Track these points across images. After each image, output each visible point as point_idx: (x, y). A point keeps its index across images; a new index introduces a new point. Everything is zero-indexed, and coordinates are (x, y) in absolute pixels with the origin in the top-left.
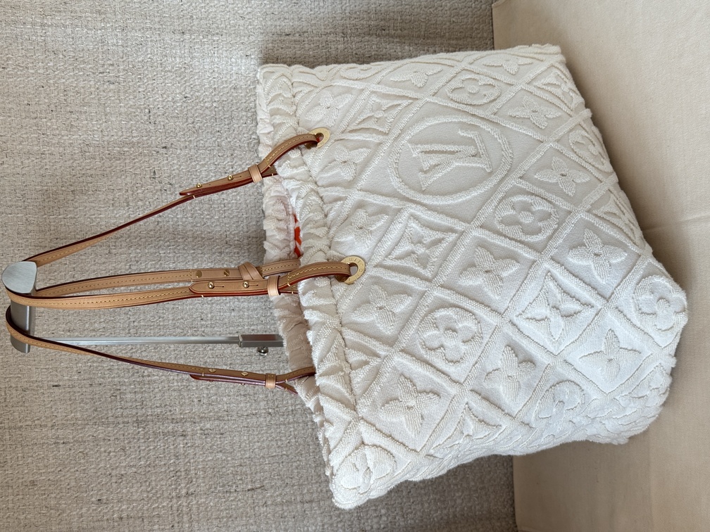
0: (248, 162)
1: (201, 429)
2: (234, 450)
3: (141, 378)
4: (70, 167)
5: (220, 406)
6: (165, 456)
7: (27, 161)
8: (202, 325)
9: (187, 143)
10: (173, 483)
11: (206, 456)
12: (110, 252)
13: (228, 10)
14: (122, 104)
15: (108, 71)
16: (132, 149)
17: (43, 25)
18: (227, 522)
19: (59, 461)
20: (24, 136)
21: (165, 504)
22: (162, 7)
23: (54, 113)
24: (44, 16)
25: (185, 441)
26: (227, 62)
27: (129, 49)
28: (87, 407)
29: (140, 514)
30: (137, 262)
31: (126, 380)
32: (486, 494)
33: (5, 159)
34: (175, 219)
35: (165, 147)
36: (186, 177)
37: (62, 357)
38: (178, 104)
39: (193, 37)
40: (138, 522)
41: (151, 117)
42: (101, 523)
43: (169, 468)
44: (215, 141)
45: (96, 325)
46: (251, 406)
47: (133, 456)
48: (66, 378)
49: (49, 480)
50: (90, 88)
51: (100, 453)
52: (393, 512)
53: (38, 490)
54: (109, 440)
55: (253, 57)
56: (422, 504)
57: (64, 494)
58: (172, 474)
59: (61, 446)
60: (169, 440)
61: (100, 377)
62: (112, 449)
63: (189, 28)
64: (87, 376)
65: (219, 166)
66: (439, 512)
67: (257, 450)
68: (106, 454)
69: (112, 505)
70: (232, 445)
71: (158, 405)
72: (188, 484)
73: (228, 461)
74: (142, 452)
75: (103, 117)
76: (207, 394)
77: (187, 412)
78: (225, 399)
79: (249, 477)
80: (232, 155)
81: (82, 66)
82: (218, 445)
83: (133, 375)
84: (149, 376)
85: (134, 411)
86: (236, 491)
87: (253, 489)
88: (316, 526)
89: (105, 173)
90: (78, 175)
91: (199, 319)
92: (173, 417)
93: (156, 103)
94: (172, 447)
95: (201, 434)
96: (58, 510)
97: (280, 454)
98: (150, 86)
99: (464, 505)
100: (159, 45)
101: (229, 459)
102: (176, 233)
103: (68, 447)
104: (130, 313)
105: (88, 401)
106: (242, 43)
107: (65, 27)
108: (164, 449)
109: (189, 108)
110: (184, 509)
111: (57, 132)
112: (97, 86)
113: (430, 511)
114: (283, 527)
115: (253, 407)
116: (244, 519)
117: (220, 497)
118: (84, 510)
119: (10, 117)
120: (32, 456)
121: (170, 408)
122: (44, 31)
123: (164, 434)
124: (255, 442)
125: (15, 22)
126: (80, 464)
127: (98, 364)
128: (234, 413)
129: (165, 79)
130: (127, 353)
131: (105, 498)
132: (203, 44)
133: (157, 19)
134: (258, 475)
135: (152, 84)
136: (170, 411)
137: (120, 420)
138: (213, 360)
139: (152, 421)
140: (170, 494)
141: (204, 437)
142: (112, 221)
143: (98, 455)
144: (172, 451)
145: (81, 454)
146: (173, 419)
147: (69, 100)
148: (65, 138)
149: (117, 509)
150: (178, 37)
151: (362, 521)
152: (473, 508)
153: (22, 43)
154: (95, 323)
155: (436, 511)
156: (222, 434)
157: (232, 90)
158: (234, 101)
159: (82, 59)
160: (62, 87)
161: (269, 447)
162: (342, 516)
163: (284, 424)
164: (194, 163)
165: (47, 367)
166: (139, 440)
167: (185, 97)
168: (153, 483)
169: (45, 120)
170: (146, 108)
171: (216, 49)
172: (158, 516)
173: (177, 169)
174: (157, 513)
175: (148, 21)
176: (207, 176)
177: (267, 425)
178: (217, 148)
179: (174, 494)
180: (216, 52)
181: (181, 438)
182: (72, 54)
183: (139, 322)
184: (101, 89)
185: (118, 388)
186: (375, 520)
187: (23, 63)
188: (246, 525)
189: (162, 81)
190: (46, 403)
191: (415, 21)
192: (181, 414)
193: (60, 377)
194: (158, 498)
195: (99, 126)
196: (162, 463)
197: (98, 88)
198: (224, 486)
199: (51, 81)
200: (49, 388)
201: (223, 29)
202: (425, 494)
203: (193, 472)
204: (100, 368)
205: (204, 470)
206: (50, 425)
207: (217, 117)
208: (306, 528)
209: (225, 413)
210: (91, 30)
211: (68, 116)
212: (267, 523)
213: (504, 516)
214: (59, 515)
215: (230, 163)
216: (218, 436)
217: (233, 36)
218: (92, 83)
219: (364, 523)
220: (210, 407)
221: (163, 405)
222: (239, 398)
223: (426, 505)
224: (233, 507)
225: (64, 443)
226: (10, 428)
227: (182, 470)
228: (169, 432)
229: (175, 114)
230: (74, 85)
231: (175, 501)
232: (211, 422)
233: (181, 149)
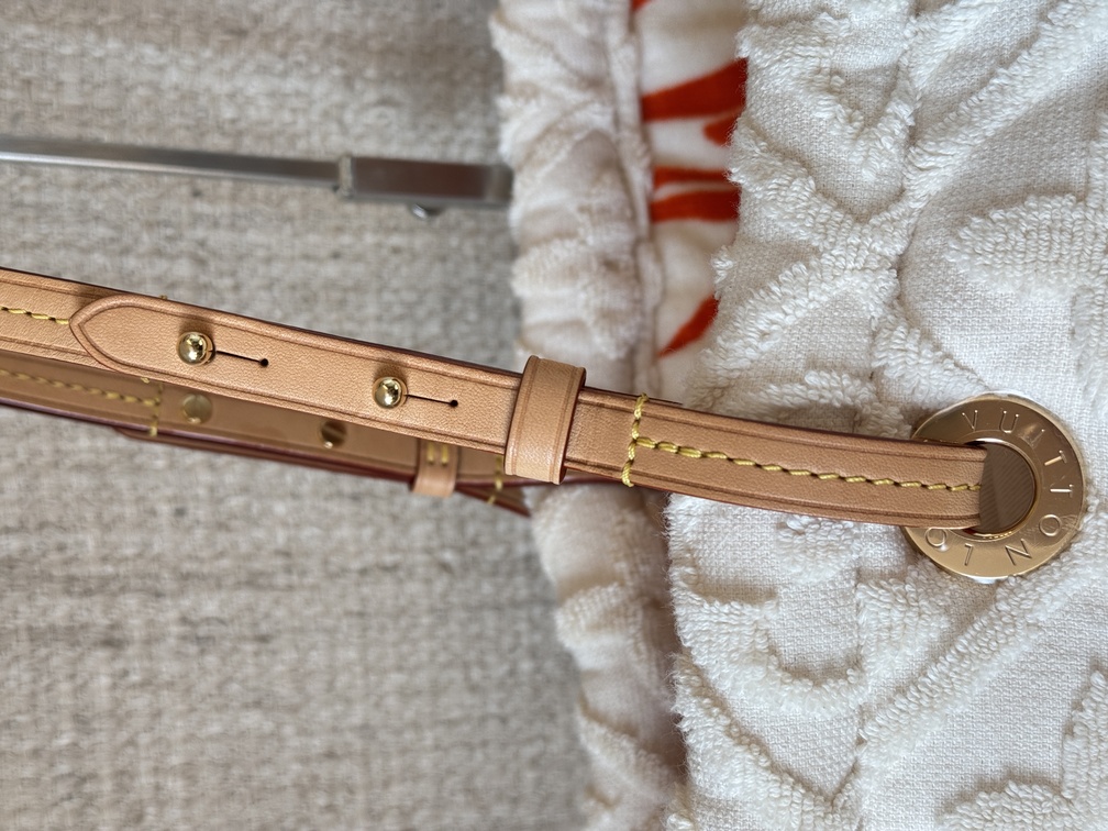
1: (184, 620)
2: (308, 698)
5: (259, 534)
6: (36, 722)
8: (197, 219)
11: (202, 723)
25: (119, 665)
43: (52, 765)
46: (378, 534)
58: (62, 790)
60: (54, 661)
67: (391, 700)
70: (299, 676)
73: (282, 738)
76: (212, 489)
77: (129, 552)
78: (280, 508)
82: (246, 678)
92: (75, 570)
95: (184, 638)
97: (477, 713)
101: (288, 730)
108: (33, 694)
115: (385, 542)
121: (60, 537)
123: (34, 635)
124: (385, 671)
128: (313, 563)
136: (61, 548)
141: (193, 649)
144: (67, 701)
146: (72, 578)
156: (264, 639)
161: (436, 690)
163: (498, 608)
177: (432, 610)
181: (102, 654)
192: (105, 559)
196: (27, 745)
203: (145, 780)
205: (189, 772)
209: (279, 562)
216: (250, 648)
220: (221, 536)
221: (32, 524)
222: (335, 507)
227: (106, 771)
228: (53, 628)
232: (224, 595)
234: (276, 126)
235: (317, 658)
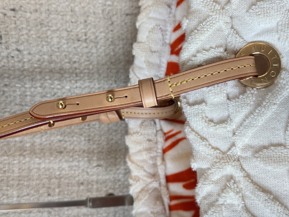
0: (102, 30)
9: (38, 6)
34: (23, 89)
35: (13, 10)
36: (35, 44)
44: (68, 6)
65: (72, 33)
80: (86, 21)
91: (46, 194)
102: (23, 104)
164: (44, 29)
173: (27, 34)
176: (58, 43)
178: (70, 13)
215: (83, 31)
233: (31, 13)
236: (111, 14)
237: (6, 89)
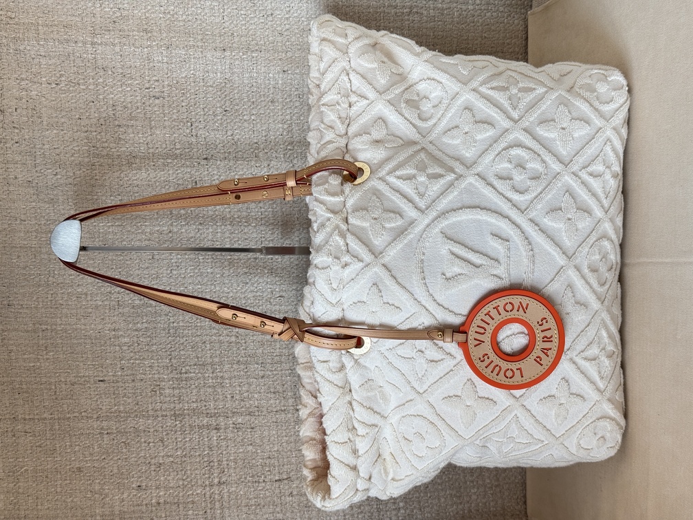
1: (233, 424)
2: (264, 443)
3: (179, 376)
4: (118, 178)
5: (251, 402)
6: (200, 448)
7: (78, 172)
9: (227, 154)
10: (207, 472)
11: (238, 448)
12: (153, 258)
13: (267, 27)
14: (166, 118)
15: (153, 86)
16: (175, 161)
17: (93, 44)
18: (256, 509)
19: (104, 450)
20: (76, 149)
21: (199, 492)
22: (205, 25)
23: (103, 127)
24: (94, 34)
25: (219, 434)
26: (265, 77)
27: (173, 66)
28: (130, 400)
29: (176, 500)
30: (178, 266)
31: (165, 377)
32: (500, 492)
33: (59, 170)
35: (206, 159)
37: (108, 354)
38: (219, 118)
39: (233, 54)
40: (174, 507)
41: (193, 131)
42: (140, 507)
43: (203, 459)
44: (252, 153)
45: (139, 325)
46: (280, 402)
47: (170, 447)
48: (111, 374)
49: (94, 467)
50: (137, 102)
51: (141, 443)
52: (411, 506)
53: (83, 476)
54: (149, 432)
55: (289, 72)
56: (439, 499)
57: (107, 480)
58: (205, 464)
59: (105, 436)
60: (204, 433)
61: (142, 374)
62: (152, 440)
63: (230, 45)
64: (130, 372)
66: (455, 507)
67: (284, 444)
68: (146, 445)
69: (150, 491)
70: (262, 438)
71: (194, 400)
72: (220, 473)
73: (257, 453)
74: (178, 443)
75: (149, 131)
76: (240, 391)
77: (221, 407)
78: (256, 396)
79: (277, 469)
80: (269, 165)
81: (129, 82)
82: (248, 438)
83: (172, 372)
84: (186, 373)
85: (172, 405)
86: (264, 481)
87: (280, 480)
88: (338, 516)
89: (150, 183)
90: (126, 186)
92: (208, 412)
93: (198, 117)
94: (206, 439)
95: (233, 428)
96: (102, 495)
98: (192, 100)
99: (479, 501)
100: (201, 62)
101: (259, 451)
103: (112, 437)
104: (170, 314)
105: (130, 395)
106: (280, 59)
107: (114, 45)
108: (199, 441)
109: (228, 121)
110: (216, 497)
111: (106, 145)
112: (143, 101)
113: (446, 505)
114: (307, 516)
115: (282, 404)
116: (272, 507)
117: (249, 487)
118: (125, 495)
119: (62, 130)
120: (79, 445)
121: (205, 403)
122: (94, 49)
123: (200, 427)
124: (282, 437)
125: (67, 41)
126: (122, 453)
127: (140, 361)
128: (264, 409)
129: (207, 93)
130: (166, 351)
131: (144, 484)
132: (243, 60)
133: (200, 37)
134: (286, 467)
135: (195, 99)
136: (205, 406)
137: (159, 413)
138: (245, 359)
139: (189, 415)
140: (204, 483)
141: (236, 431)
142: (157, 229)
143: (139, 445)
144: (207, 443)
145: (123, 444)
146: (208, 413)
147: (117, 115)
148: (113, 150)
149: (155, 494)
150: (219, 54)
151: (382, 513)
152: (487, 504)
153: (74, 61)
154: (137, 323)
155: (452, 505)
156: (253, 428)
157: (270, 104)
158: (272, 114)
159: (129, 75)
160: (111, 102)
162: (362, 508)
164: (233, 174)
165: (94, 363)
166: (176, 432)
167: (225, 111)
168: (189, 472)
169: (95, 133)
170: (188, 122)
171: (255, 65)
172: (193, 502)
173: (218, 179)
174: (191, 500)
175: (192, 39)
177: (294, 421)
178: (255, 159)
179: (207, 483)
180: (255, 68)
181: (215, 431)
182: (120, 71)
183: (178, 323)
184: (147, 103)
185: (158, 384)
186: (394, 513)
187: (75, 79)
188: (273, 513)
189: (203, 96)
190: (93, 396)
191: (447, 37)
192: (215, 409)
193: (105, 373)
194: (192, 486)
195: (144, 139)
196: (197, 454)
197: (144, 103)
198: (253, 476)
199: (101, 97)
200: (95, 383)
201: (262, 45)
202: (442, 490)
203: (225, 463)
204: (142, 365)
206: (95, 416)
207: (255, 129)
208: (328, 518)
209: (256, 409)
210: (138, 48)
211: (116, 129)
212: (292, 512)
213: (518, 513)
214: (103, 499)
216: (249, 430)
217: (272, 52)
218: (138, 98)
219: (383, 515)
220: (242, 403)
221: (199, 400)
222: (269, 395)
223: (443, 500)
224: (262, 495)
225: (108, 433)
226: (59, 419)
227: (215, 460)
228: (203, 425)
229: (216, 127)
230: (122, 100)
231: (208, 489)
232: (243, 417)
233: (221, 161)
234: (255, 304)
235: (266, 433)
236: (292, 158)
237: (200, 227)
